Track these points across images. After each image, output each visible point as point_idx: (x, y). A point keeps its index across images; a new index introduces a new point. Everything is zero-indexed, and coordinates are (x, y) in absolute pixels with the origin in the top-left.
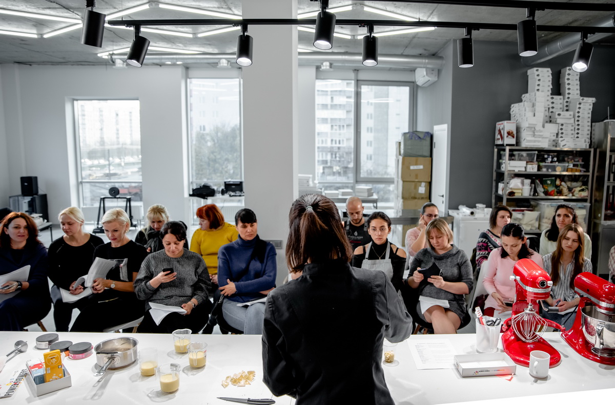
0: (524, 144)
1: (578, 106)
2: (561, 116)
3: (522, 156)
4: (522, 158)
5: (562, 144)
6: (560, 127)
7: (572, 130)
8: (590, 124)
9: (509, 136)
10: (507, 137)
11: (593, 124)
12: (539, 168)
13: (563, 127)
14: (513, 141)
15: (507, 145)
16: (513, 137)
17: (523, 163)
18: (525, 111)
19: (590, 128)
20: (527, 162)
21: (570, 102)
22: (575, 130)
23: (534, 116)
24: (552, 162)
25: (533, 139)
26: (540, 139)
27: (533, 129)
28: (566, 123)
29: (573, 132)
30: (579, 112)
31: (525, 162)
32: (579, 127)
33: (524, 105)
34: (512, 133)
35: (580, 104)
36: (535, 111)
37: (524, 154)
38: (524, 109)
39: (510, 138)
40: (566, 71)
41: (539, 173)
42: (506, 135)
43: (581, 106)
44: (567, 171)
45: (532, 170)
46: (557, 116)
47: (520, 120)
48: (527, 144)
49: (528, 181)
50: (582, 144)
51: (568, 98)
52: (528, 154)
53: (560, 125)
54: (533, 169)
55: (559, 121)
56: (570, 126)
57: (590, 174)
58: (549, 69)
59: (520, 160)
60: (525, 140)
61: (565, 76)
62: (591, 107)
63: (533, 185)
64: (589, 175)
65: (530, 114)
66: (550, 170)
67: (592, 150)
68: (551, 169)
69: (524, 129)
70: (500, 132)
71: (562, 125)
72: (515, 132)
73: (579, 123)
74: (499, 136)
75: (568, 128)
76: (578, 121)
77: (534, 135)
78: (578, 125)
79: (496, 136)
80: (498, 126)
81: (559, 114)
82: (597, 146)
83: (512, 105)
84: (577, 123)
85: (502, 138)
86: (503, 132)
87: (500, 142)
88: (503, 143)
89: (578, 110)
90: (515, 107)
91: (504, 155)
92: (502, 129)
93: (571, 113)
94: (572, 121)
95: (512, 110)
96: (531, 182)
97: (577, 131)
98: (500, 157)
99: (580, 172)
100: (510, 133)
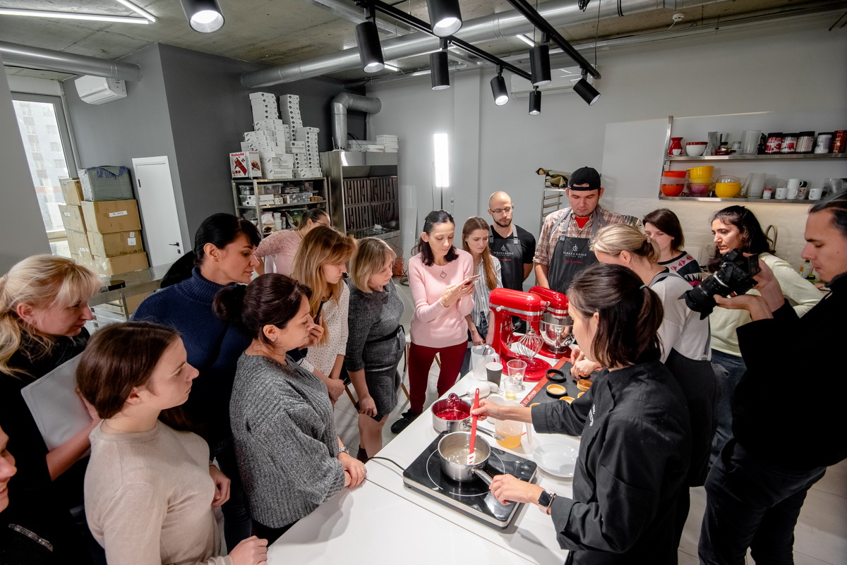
0: (271, 177)
1: (307, 136)
2: (295, 146)
3: (268, 189)
4: (268, 191)
5: (302, 173)
6: (296, 157)
7: (305, 160)
8: (318, 154)
9: (255, 168)
10: (253, 169)
11: (321, 154)
12: (285, 200)
13: (298, 157)
14: (259, 174)
15: (254, 178)
16: (259, 169)
18: (267, 140)
19: (318, 158)
20: (274, 195)
21: (296, 132)
22: (307, 160)
23: (276, 145)
25: (279, 170)
26: (286, 170)
28: (300, 153)
29: (306, 162)
30: (308, 142)
31: (272, 196)
32: (310, 157)
34: (257, 164)
35: (308, 133)
37: (270, 186)
39: (255, 170)
40: (287, 99)
41: (286, 205)
42: (251, 167)
43: (309, 135)
44: (311, 201)
46: (292, 146)
47: (262, 150)
48: (275, 175)
49: (278, 215)
50: (317, 174)
51: (294, 127)
52: (273, 187)
53: (295, 155)
54: (278, 202)
55: (294, 151)
56: (303, 155)
57: (327, 201)
58: (273, 95)
59: (266, 193)
60: (273, 172)
61: (287, 104)
62: (317, 137)
63: (284, 218)
65: (272, 144)
67: (325, 178)
69: (268, 160)
70: (238, 163)
71: (297, 155)
72: (259, 164)
73: (310, 152)
74: (238, 169)
75: (302, 159)
76: (309, 150)
77: (280, 166)
78: (309, 154)
79: (233, 169)
80: (233, 157)
81: (293, 144)
82: (327, 174)
83: (246, 134)
84: (308, 153)
85: (245, 171)
86: (244, 164)
87: (242, 175)
88: (247, 176)
89: (307, 140)
90: (251, 136)
91: (245, 189)
92: (243, 161)
93: (303, 143)
94: (304, 151)
95: (246, 138)
96: (282, 216)
97: (309, 161)
98: (239, 192)
99: (318, 199)
100: (254, 165)
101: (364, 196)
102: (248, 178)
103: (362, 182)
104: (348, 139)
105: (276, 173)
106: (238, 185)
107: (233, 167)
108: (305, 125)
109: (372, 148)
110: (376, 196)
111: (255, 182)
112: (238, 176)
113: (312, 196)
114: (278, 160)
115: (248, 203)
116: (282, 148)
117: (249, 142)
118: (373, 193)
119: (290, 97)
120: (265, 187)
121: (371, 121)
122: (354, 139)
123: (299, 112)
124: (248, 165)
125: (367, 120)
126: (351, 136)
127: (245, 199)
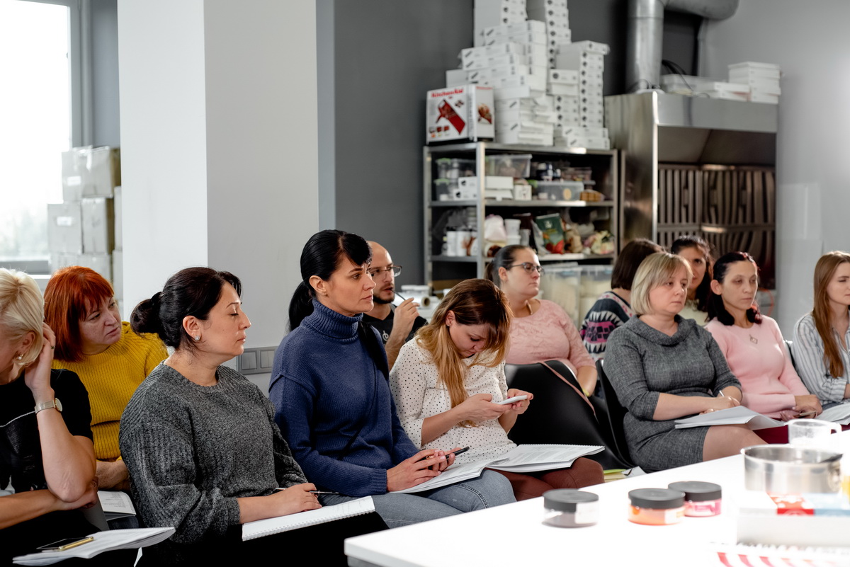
0: (511, 138)
1: (583, 60)
2: (559, 80)
3: (504, 165)
4: (503, 170)
5: (570, 138)
6: (557, 103)
7: (575, 111)
8: (600, 99)
9: (483, 120)
10: (479, 120)
11: (606, 99)
12: (535, 192)
13: (561, 104)
14: (488, 131)
15: (480, 139)
16: (490, 121)
17: (507, 182)
18: (512, 62)
19: (600, 108)
20: (515, 179)
21: (558, 52)
22: (579, 113)
23: (530, 72)
24: (554, 178)
25: (531, 124)
26: (542, 126)
27: (532, 103)
28: (567, 96)
29: (576, 115)
30: (583, 73)
31: (510, 180)
32: (586, 105)
33: (508, 50)
34: (487, 111)
35: (585, 55)
36: (530, 63)
37: (507, 160)
38: (507, 58)
39: (484, 123)
41: (536, 203)
42: (475, 115)
43: (587, 60)
44: (581, 199)
45: (522, 198)
46: (552, 80)
47: (497, 83)
48: (522, 136)
49: (515, 223)
50: (601, 143)
51: (553, 43)
52: (514, 161)
53: (556, 98)
54: (523, 194)
55: (556, 90)
56: (571, 101)
57: (614, 204)
59: (499, 174)
60: (518, 129)
62: (601, 63)
63: (527, 232)
64: (610, 208)
65: (522, 70)
66: (553, 197)
67: (615, 153)
68: (556, 195)
69: (510, 103)
70: (447, 111)
71: (559, 99)
72: (492, 111)
73: (586, 95)
74: (444, 122)
75: (569, 107)
76: (583, 91)
77: (534, 117)
78: (584, 100)
79: (431, 121)
80: (435, 99)
81: (556, 76)
82: (619, 143)
83: (465, 52)
84: (582, 96)
85: (459, 124)
86: (461, 112)
87: (453, 134)
88: (464, 135)
89: (582, 68)
90: (477, 55)
91: (449, 168)
92: (460, 104)
93: (575, 73)
94: (574, 91)
95: (466, 61)
96: (522, 227)
97: (583, 114)
98: (435, 175)
99: (600, 200)
100: (483, 113)
101: (687, 207)
102: (467, 140)
103: (683, 174)
104: (663, 73)
105: (525, 130)
106: (436, 156)
107: (432, 119)
108: (575, 38)
109: (723, 90)
110: (712, 211)
111: (481, 148)
112: (443, 137)
113: (582, 189)
114: (530, 103)
115: (458, 194)
116: (538, 80)
117: (472, 68)
118: (708, 201)
120: (497, 161)
121: (710, 37)
122: (675, 72)
123: (566, 11)
124: (469, 113)
125: (701, 36)
126: (667, 67)
127: (445, 189)
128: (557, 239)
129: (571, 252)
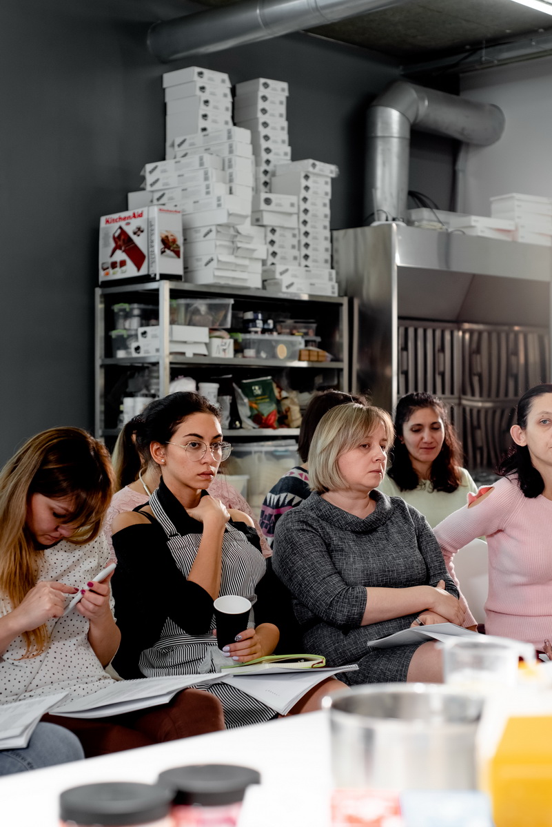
0: (205, 277)
1: (304, 183)
2: (272, 207)
3: (197, 311)
4: (196, 318)
5: (286, 280)
6: (270, 237)
7: (293, 247)
8: (328, 233)
9: (168, 251)
10: (163, 252)
11: (335, 233)
12: (239, 348)
13: (276, 237)
14: (176, 267)
15: (164, 277)
16: (177, 254)
17: (201, 333)
18: (206, 179)
19: (328, 245)
20: (212, 330)
21: (274, 175)
22: (299, 250)
23: (231, 192)
24: (264, 331)
25: (231, 259)
26: (246, 262)
27: (232, 232)
28: (282, 227)
29: (295, 252)
30: (305, 199)
31: (205, 330)
32: (309, 240)
33: (201, 164)
34: (174, 241)
35: (307, 177)
36: (231, 181)
37: (201, 305)
38: (201, 174)
39: (169, 256)
40: (257, 90)
41: (240, 361)
42: (158, 246)
43: (310, 183)
44: (300, 360)
45: (222, 355)
46: (263, 206)
47: (189, 207)
48: (218, 273)
49: (211, 388)
50: (323, 286)
51: (268, 162)
52: (211, 308)
53: (269, 229)
54: (222, 350)
55: (268, 219)
56: (289, 234)
57: (345, 365)
58: (225, 76)
59: (190, 323)
60: (213, 264)
61: (255, 104)
62: (328, 189)
63: (228, 399)
64: (341, 370)
65: (220, 189)
66: (263, 355)
67: (345, 301)
68: (266, 352)
69: (204, 231)
70: (124, 241)
71: (273, 231)
72: (180, 241)
73: (308, 228)
74: (120, 256)
75: (286, 242)
76: (305, 222)
77: (235, 250)
78: (306, 234)
79: (104, 256)
80: (109, 226)
81: (268, 201)
82: (350, 289)
83: (149, 167)
84: (303, 229)
85: (138, 257)
86: (140, 241)
87: (130, 271)
88: (143, 271)
89: (303, 193)
90: (164, 171)
91: (128, 315)
92: (139, 231)
93: (294, 199)
94: (293, 222)
95: (150, 179)
96: (221, 393)
97: (304, 251)
98: (110, 324)
99: (326, 360)
100: (168, 243)
101: (443, 375)
102: (148, 278)
103: (438, 333)
104: (409, 207)
105: (223, 265)
106: (110, 300)
107: (106, 252)
108: (296, 157)
109: (481, 226)
110: (476, 379)
111: (165, 288)
112: (118, 274)
113: (302, 346)
114: (229, 230)
115: (137, 349)
116: (242, 203)
117: (156, 187)
118: (469, 371)
119: (266, 86)
120: (188, 306)
121: (470, 166)
122: (425, 205)
123: (285, 124)
124: (150, 243)
125: (460, 164)
126: (415, 198)
127: (123, 343)
128: (268, 409)
129: (288, 426)
